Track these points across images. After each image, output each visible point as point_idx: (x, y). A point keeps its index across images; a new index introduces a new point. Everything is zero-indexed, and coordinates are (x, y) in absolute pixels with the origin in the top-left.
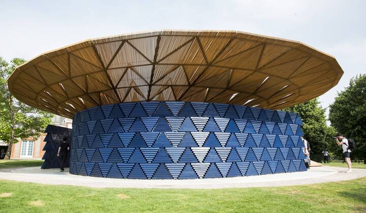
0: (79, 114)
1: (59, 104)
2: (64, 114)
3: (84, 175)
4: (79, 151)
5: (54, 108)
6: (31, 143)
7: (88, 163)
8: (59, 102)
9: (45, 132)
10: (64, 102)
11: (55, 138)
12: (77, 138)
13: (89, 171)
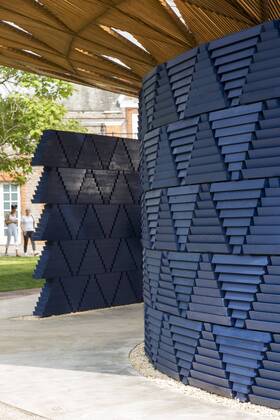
0: (163, 72)
1: (75, 34)
2: (107, 78)
3: (214, 388)
4: (184, 261)
5: (60, 54)
6: (10, 192)
7: (229, 332)
8: (73, 26)
9: (34, 162)
10: (93, 23)
11: (78, 181)
12: (164, 198)
13: (243, 372)
